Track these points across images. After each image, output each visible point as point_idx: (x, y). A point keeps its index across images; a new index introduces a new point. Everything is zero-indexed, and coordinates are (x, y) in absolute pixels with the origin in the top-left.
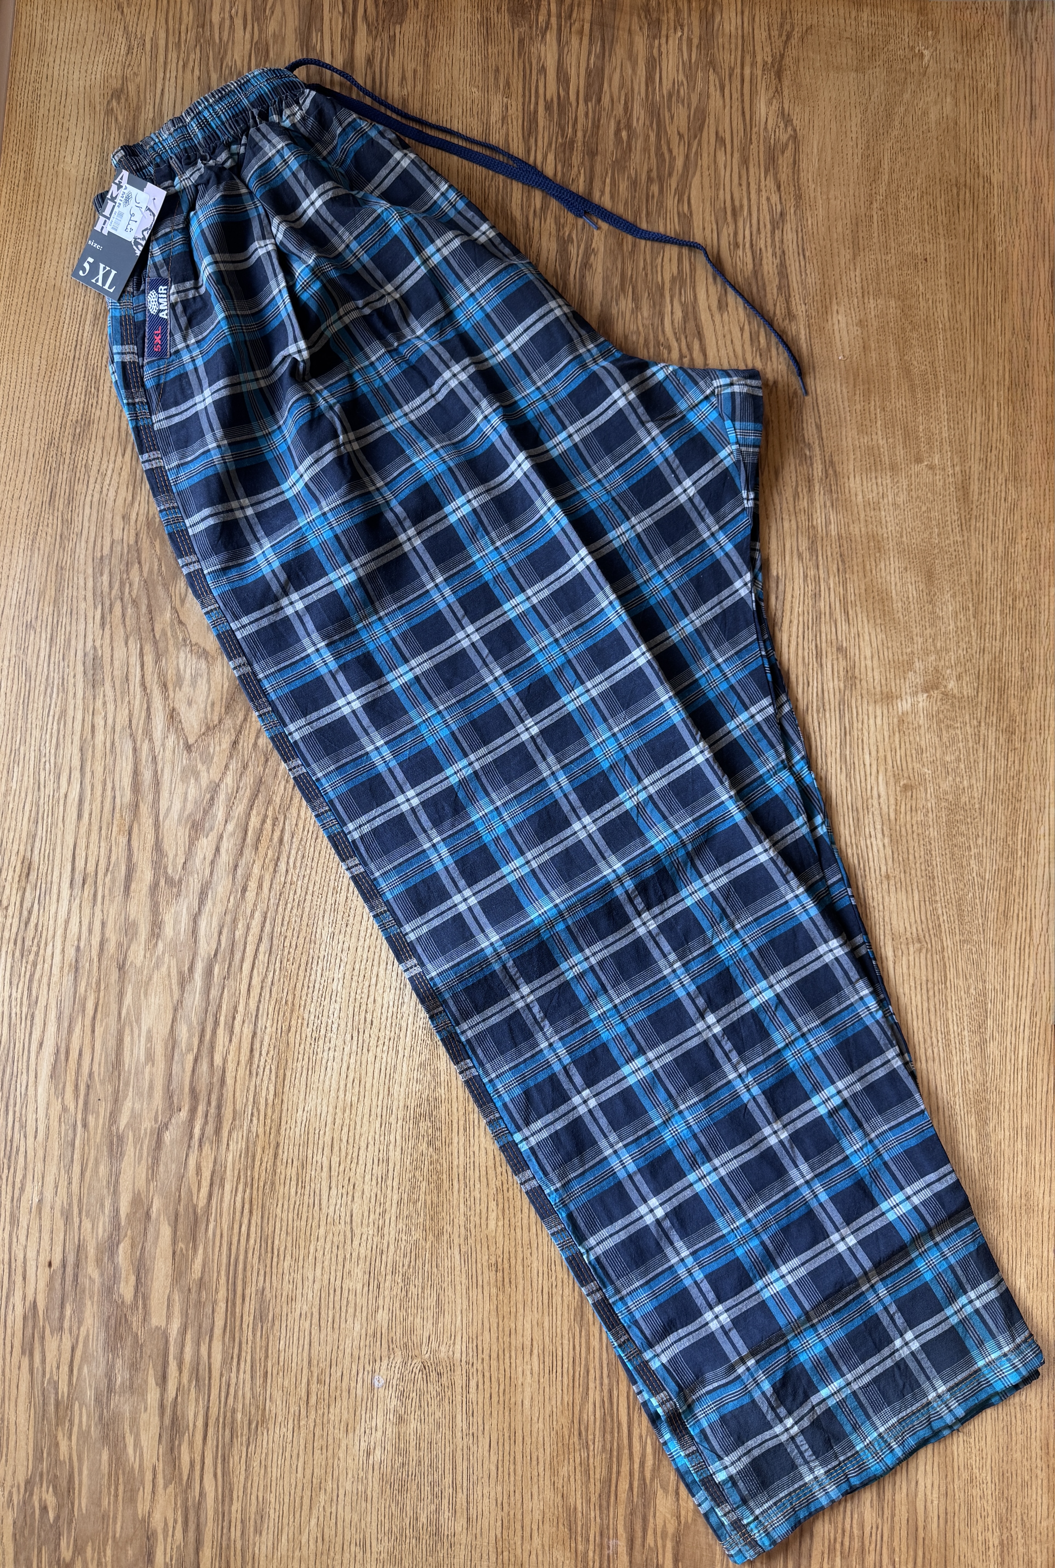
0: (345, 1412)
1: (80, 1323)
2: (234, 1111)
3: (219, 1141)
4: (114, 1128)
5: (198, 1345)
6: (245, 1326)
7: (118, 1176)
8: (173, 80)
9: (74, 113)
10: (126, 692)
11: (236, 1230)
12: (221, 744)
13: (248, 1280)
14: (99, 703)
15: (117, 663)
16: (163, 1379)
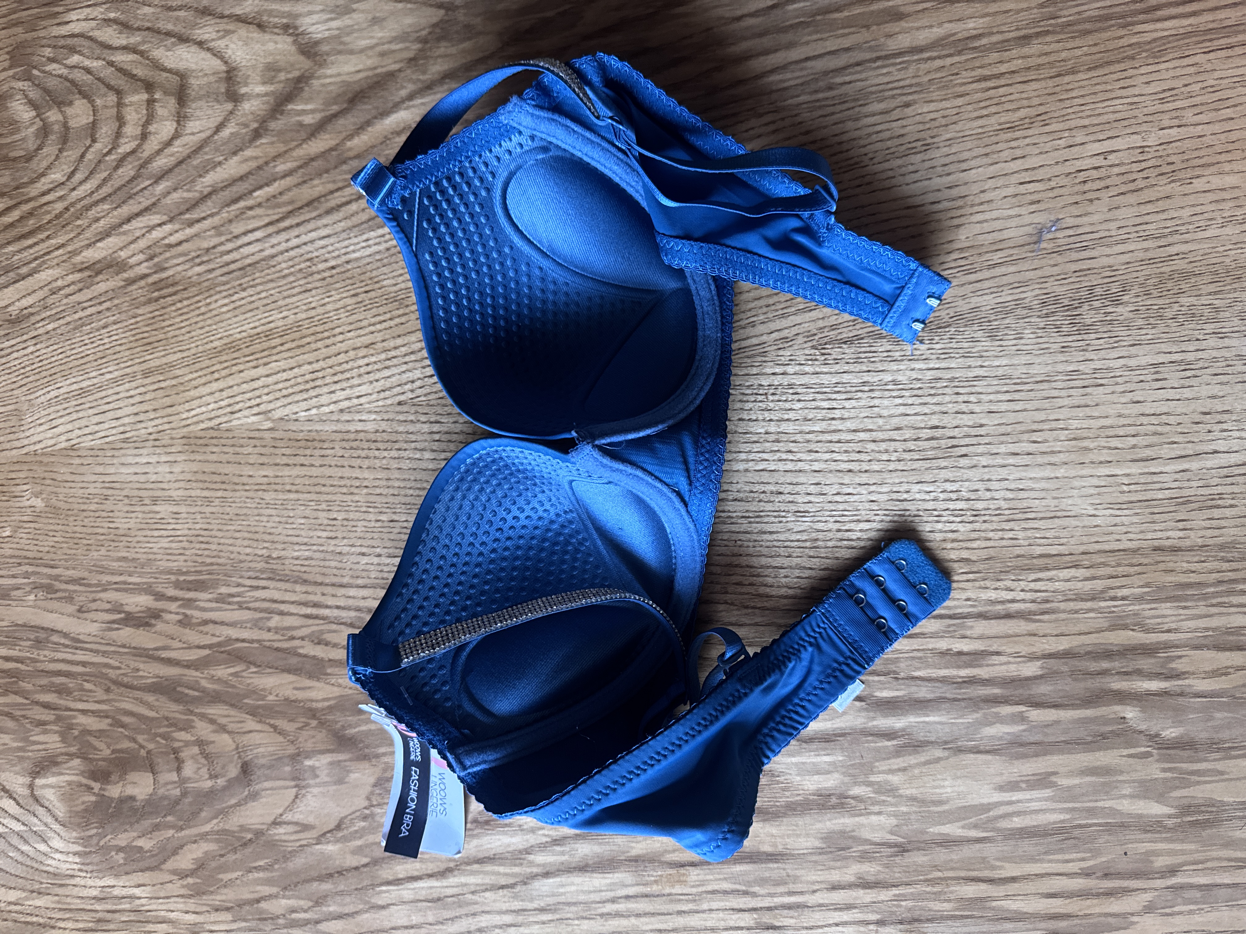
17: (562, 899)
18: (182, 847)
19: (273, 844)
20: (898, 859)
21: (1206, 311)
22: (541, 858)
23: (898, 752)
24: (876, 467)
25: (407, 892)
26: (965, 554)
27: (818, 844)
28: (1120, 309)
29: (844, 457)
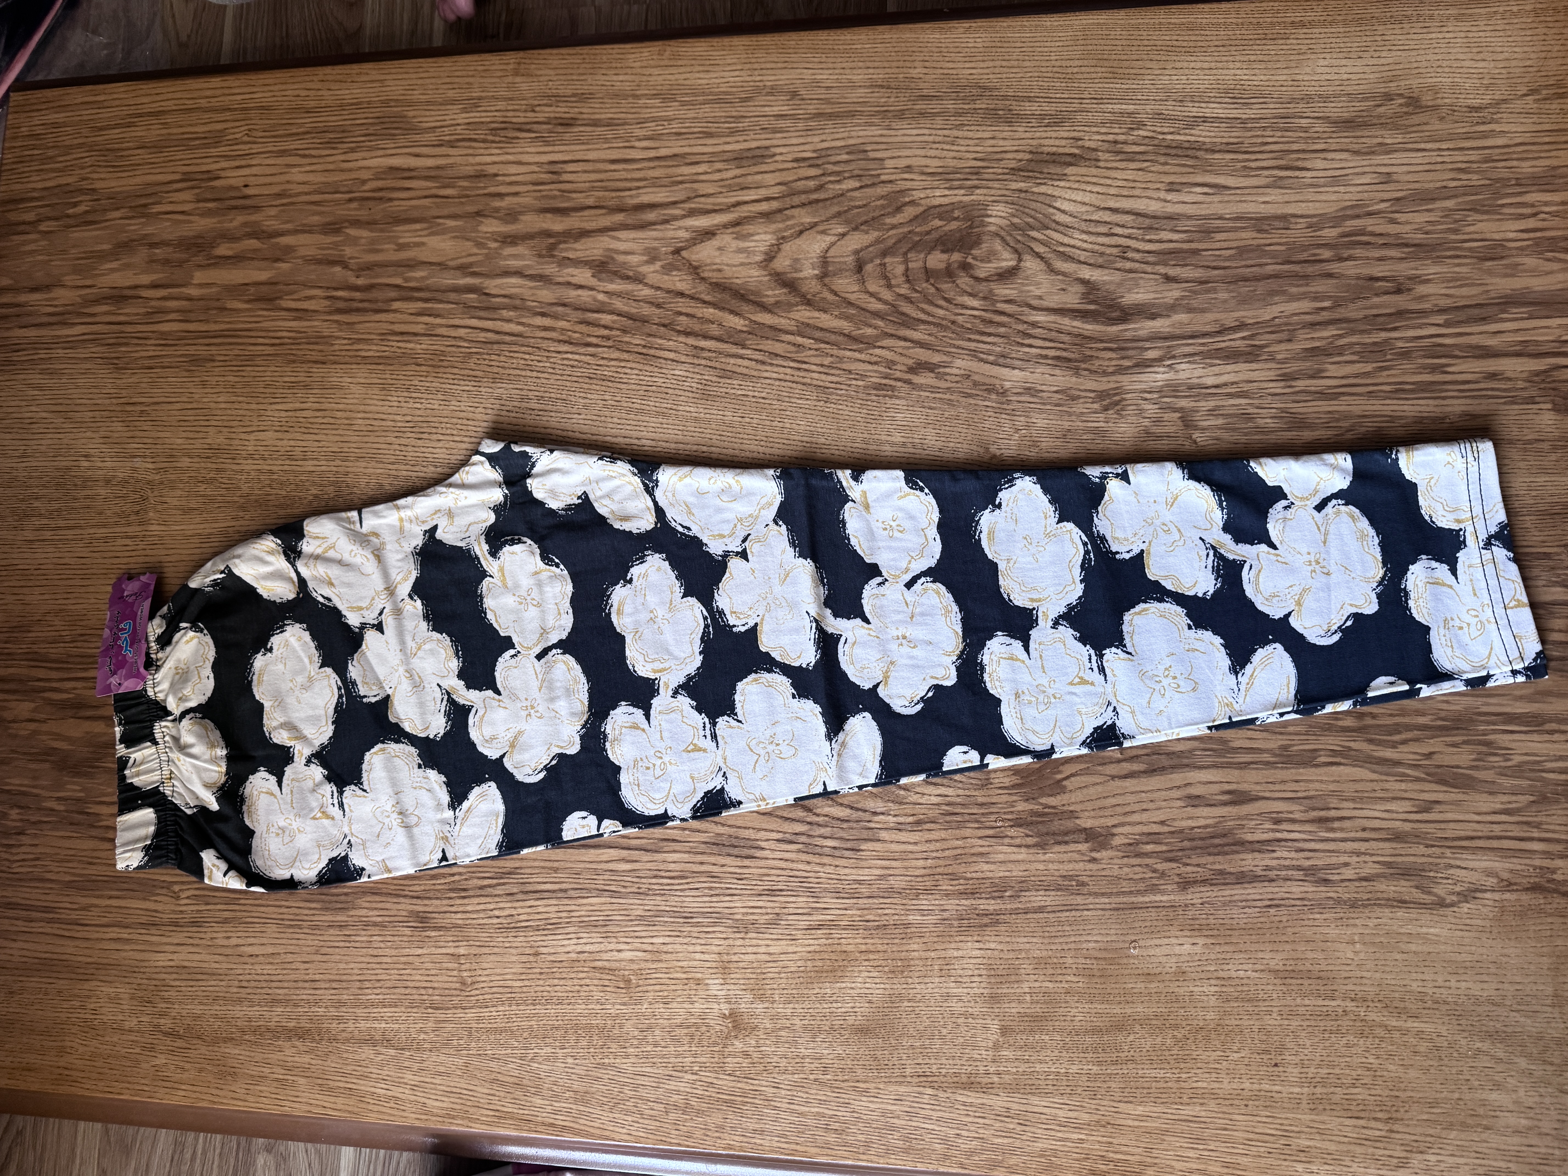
0: (116, 435)
1: (202, 215)
2: (354, 323)
3: (330, 313)
4: (346, 224)
5: (178, 311)
6: (187, 348)
7: (310, 232)
8: (1439, 159)
9: (1383, 61)
10: (731, 189)
11: (260, 334)
12: (681, 282)
13: (221, 348)
14: (719, 166)
15: (759, 177)
16: (155, 286)
17: (668, 189)
18: (911, 221)
19: (847, 222)
20: (481, 208)
21: (274, 486)
22: (677, 212)
23: (471, 265)
24: (455, 420)
25: (763, 193)
26: (418, 368)
27: (522, 217)
28: (315, 492)
29: (470, 428)
